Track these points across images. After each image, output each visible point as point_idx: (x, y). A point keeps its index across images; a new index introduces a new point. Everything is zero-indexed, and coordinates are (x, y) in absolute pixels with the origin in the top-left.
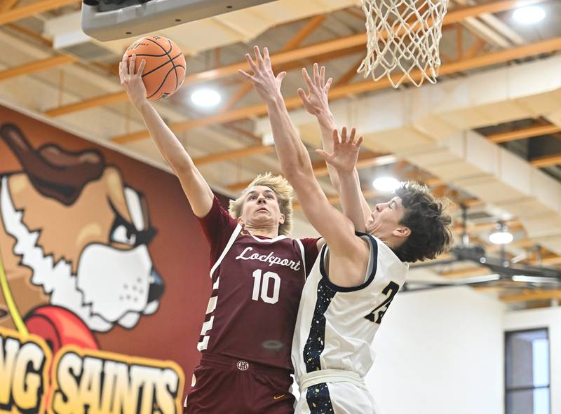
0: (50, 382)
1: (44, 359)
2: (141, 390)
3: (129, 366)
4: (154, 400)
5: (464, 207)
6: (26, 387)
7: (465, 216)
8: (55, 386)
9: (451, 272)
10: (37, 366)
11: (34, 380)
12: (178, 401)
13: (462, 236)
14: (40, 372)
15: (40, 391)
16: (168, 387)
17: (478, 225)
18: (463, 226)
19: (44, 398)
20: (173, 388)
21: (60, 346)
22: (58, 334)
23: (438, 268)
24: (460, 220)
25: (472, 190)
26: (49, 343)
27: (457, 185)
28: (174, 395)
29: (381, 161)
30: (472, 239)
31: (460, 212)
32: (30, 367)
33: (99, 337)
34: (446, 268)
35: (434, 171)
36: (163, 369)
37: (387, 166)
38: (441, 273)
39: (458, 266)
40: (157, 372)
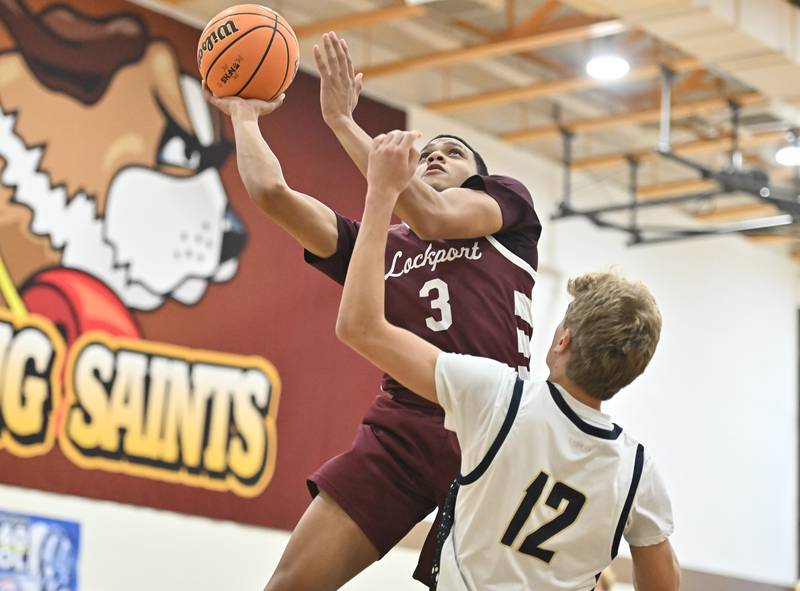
0: (63, 392)
1: (53, 355)
2: (210, 404)
3: (191, 365)
4: (231, 420)
5: (734, 105)
6: (23, 400)
7: (736, 121)
8: (70, 398)
9: (712, 213)
10: (41, 366)
11: (36, 389)
12: (271, 421)
13: (731, 153)
14: (46, 376)
15: (47, 406)
16: (253, 399)
17: (757, 135)
18: (733, 136)
19: (52, 419)
20: (262, 400)
21: (79, 333)
22: (75, 313)
23: (692, 205)
24: (728, 127)
25: (748, 77)
26: (62, 329)
27: (725, 69)
28: (263, 412)
29: (600, 30)
30: (748, 158)
31: (727, 113)
32: (30, 368)
33: (141, 318)
34: (705, 206)
35: (685, 45)
36: (245, 370)
37: (609, 38)
38: (696, 214)
39: (723, 202)
40: (236, 375)
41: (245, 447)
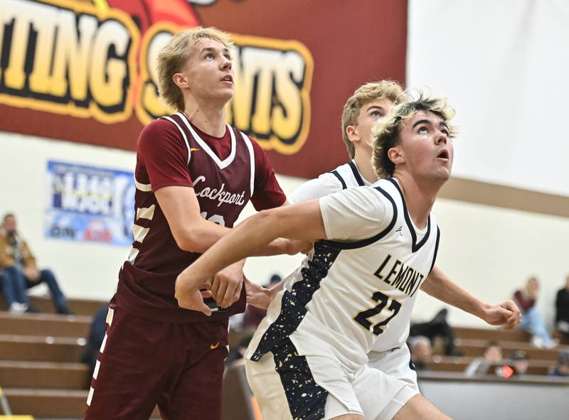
0: (138, 71)
1: (130, 42)
2: (256, 79)
3: (241, 48)
4: (274, 92)
6: (107, 78)
8: (144, 77)
10: (120, 50)
11: (117, 68)
12: (306, 93)
14: (125, 58)
15: (126, 83)
16: (291, 75)
19: (130, 92)
20: (298, 76)
21: (150, 23)
22: (147, 8)
26: (136, 20)
28: (300, 85)
32: (111, 52)
33: (201, 11)
36: (284, 52)
40: (276, 56)
41: (285, 114)
